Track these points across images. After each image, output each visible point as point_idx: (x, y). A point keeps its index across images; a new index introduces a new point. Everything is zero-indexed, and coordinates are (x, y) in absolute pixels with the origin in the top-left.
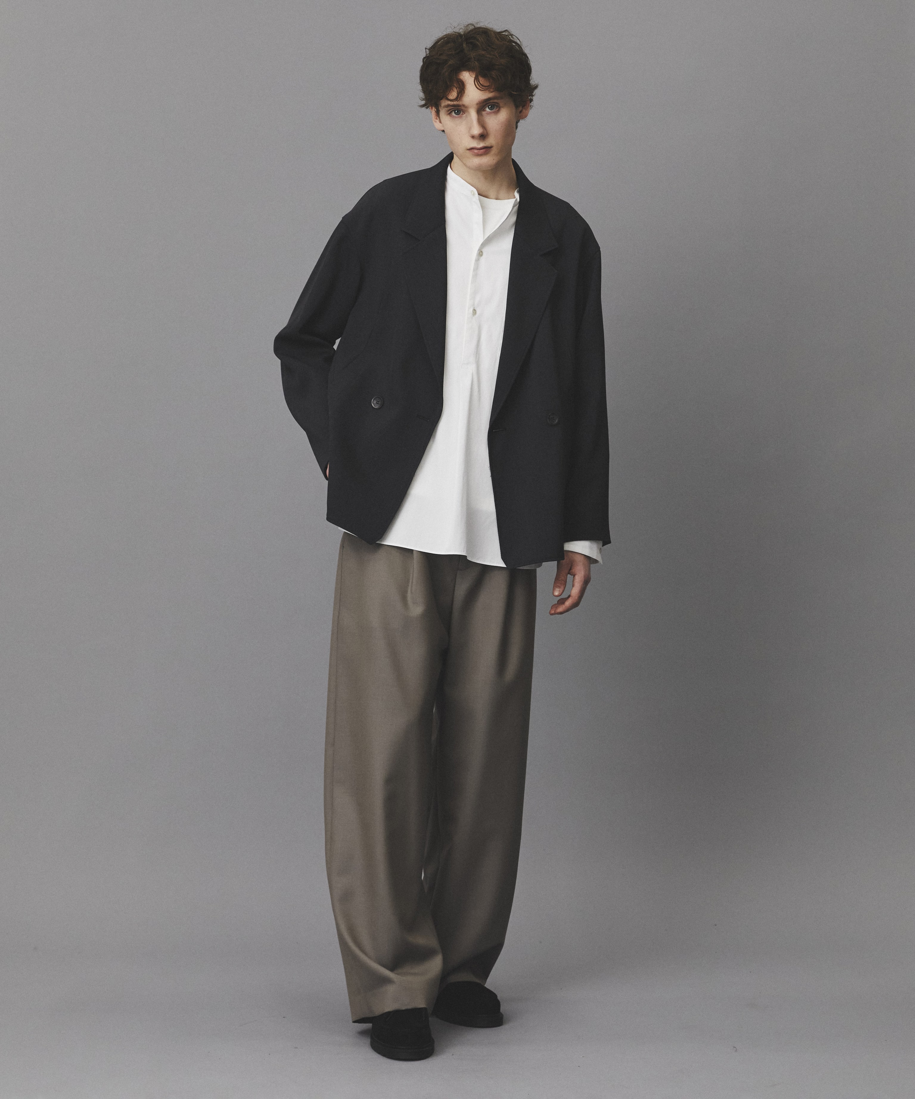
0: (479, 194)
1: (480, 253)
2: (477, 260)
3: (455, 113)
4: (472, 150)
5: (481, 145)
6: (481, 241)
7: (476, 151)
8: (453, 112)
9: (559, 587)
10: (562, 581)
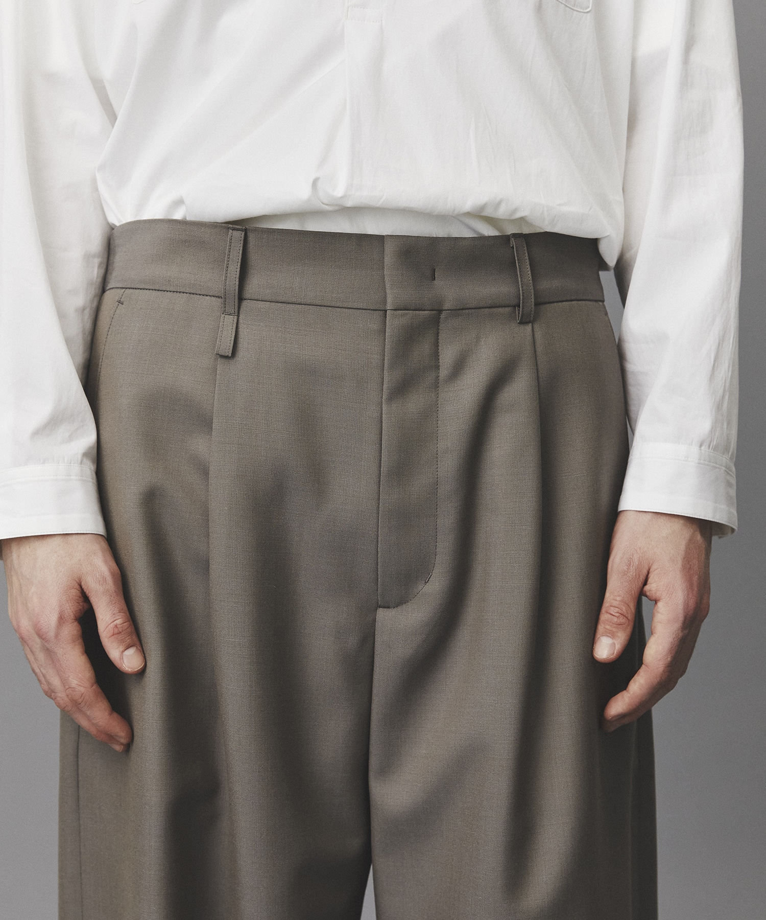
9: (612, 635)
10: (622, 620)
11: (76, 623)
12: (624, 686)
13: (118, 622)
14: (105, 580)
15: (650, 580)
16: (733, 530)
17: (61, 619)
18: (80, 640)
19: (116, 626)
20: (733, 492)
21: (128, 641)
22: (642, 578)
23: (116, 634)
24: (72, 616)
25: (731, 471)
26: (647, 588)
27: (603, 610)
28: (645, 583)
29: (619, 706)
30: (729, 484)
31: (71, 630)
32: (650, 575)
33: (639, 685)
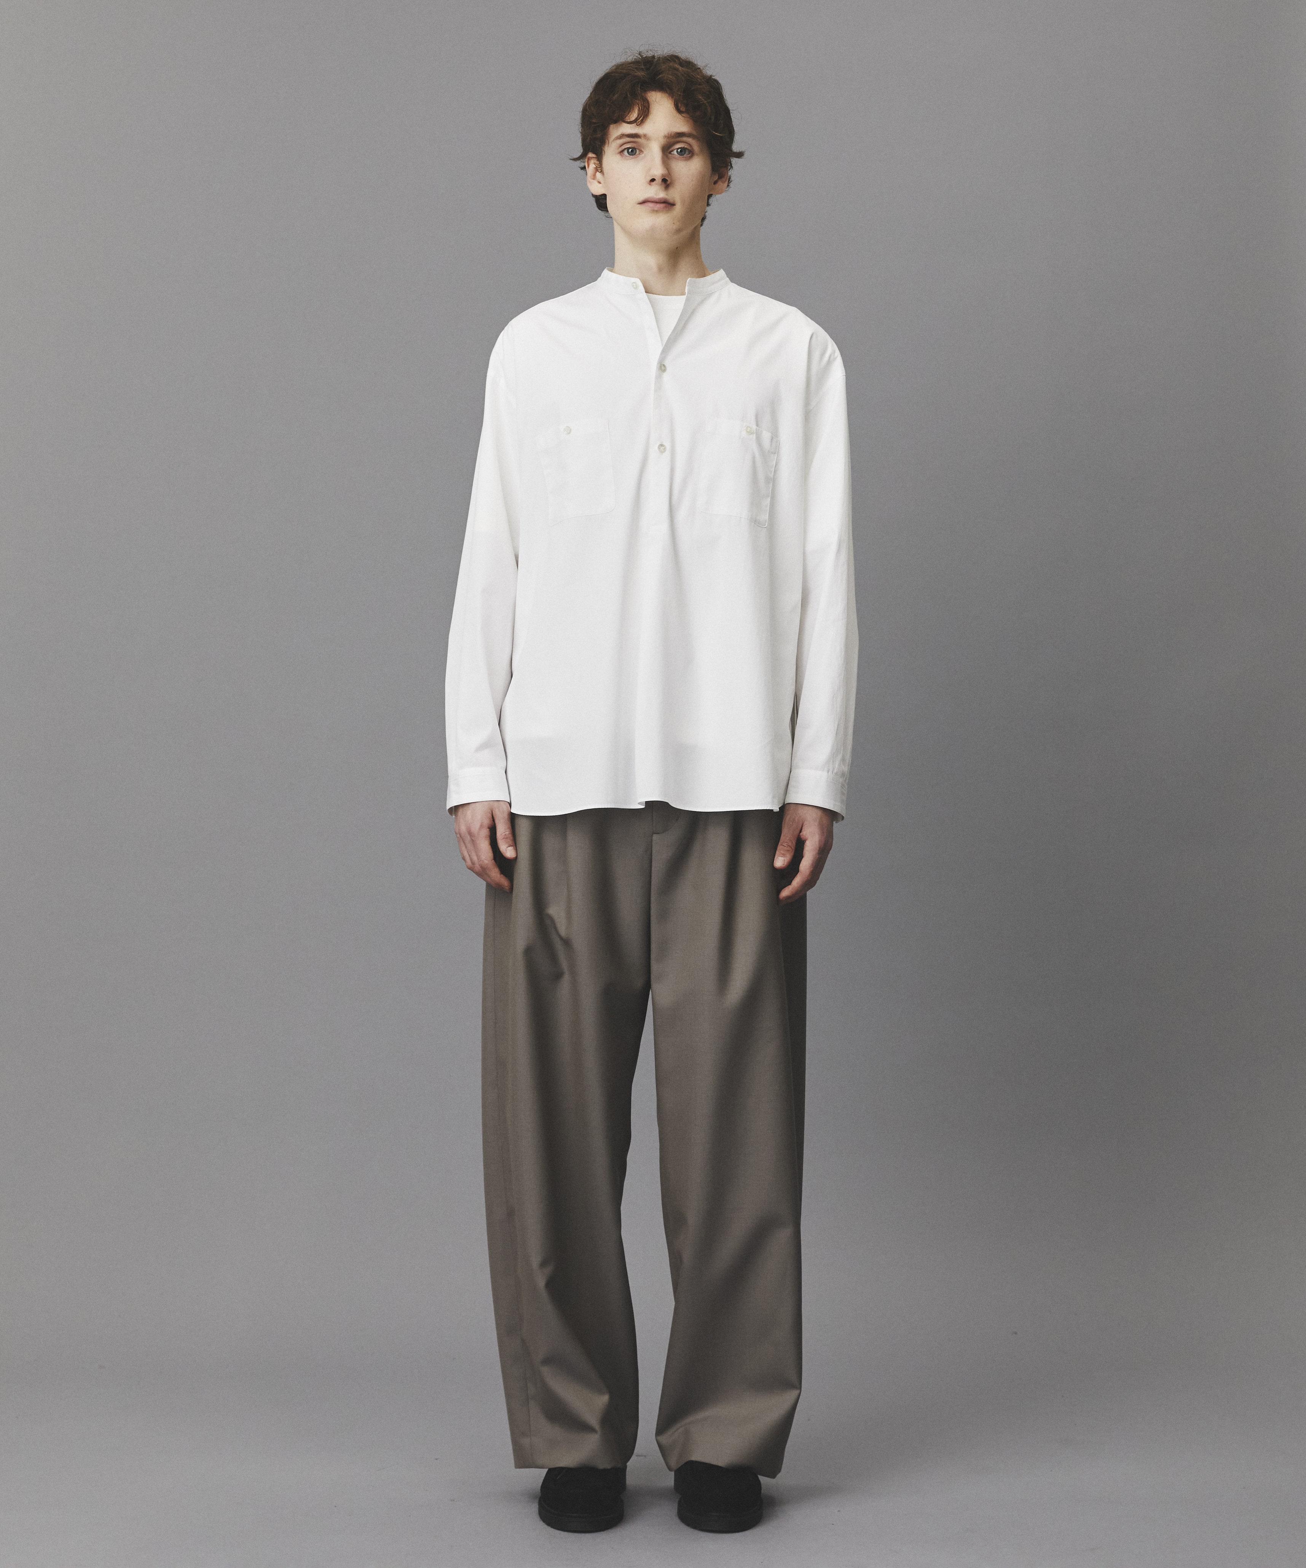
0: (646, 292)
1: (662, 368)
2: (659, 378)
3: (628, 152)
4: (646, 204)
5: (661, 195)
6: (660, 349)
7: (651, 205)
8: (626, 151)
9: (784, 855)
10: (789, 848)
11: (488, 830)
12: (790, 883)
13: (507, 833)
14: (503, 812)
15: (803, 830)
16: (843, 818)
17: (482, 826)
18: (489, 838)
19: (505, 835)
20: (845, 798)
21: (511, 843)
22: (799, 828)
23: (505, 838)
24: (487, 826)
25: (845, 787)
26: (801, 834)
27: (780, 844)
28: (801, 831)
29: (786, 893)
30: (843, 794)
31: (485, 832)
32: (804, 827)
33: (797, 882)
